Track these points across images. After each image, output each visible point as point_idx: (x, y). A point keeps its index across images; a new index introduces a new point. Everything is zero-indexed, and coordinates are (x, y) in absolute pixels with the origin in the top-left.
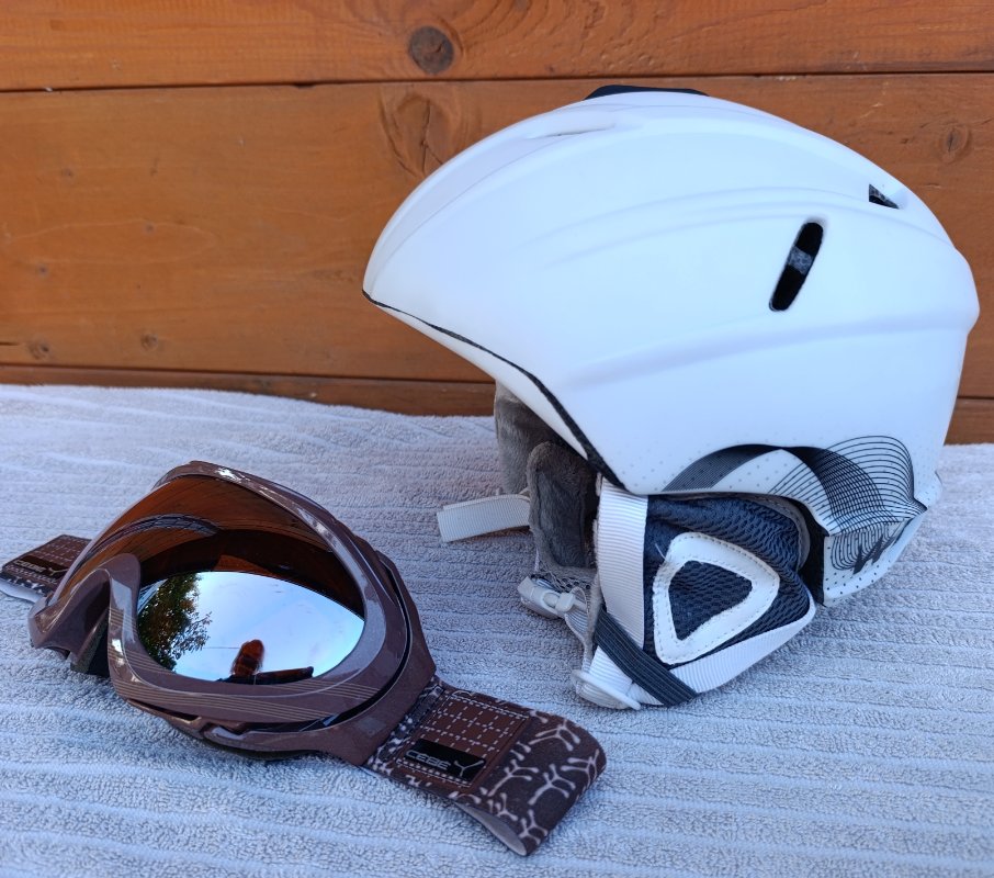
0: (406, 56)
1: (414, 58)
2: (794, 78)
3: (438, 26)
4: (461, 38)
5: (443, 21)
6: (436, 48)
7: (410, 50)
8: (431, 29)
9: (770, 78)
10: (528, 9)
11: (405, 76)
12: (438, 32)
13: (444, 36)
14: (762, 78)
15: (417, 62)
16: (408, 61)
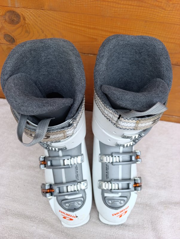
0: (4, 39)
1: (6, 40)
2: (92, 55)
3: (9, 34)
4: (16, 37)
5: (10, 33)
6: (10, 39)
7: (4, 38)
8: (8, 35)
9: (87, 55)
10: (29, 33)
11: (5, 43)
12: (10, 35)
13: (11, 36)
14: (85, 54)
15: (7, 41)
16: (5, 41)
